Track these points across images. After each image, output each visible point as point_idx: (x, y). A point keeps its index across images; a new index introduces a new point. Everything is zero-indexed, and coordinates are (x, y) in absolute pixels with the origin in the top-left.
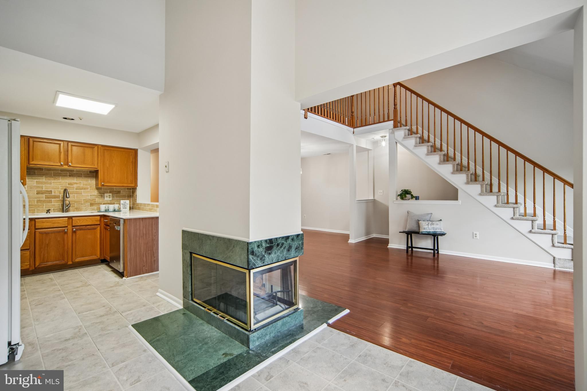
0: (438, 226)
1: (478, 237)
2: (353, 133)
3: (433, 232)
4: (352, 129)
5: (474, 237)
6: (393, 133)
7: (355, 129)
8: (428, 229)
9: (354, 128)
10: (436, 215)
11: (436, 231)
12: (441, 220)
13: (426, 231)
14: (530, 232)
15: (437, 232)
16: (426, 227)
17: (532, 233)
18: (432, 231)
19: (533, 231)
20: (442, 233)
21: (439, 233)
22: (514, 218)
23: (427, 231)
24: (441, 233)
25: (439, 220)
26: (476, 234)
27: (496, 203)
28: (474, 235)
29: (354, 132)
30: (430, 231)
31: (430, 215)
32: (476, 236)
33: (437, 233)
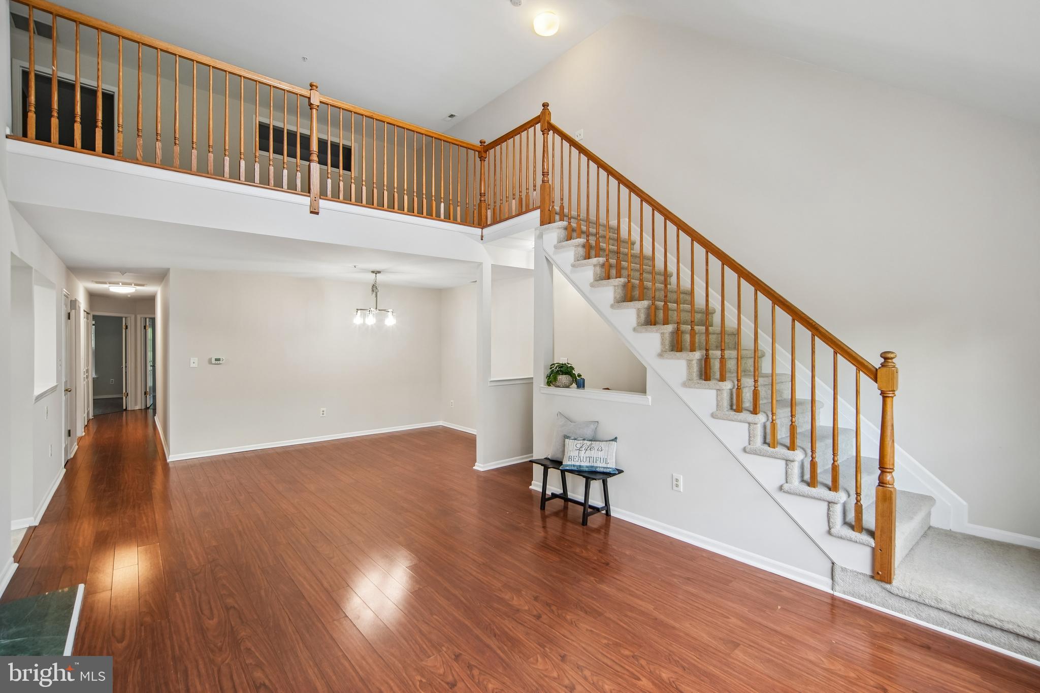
0: (601, 454)
1: (681, 488)
2: (482, 239)
3: (587, 467)
4: (478, 231)
5: (675, 488)
6: (540, 237)
7: (485, 230)
8: (577, 460)
9: (482, 229)
10: (608, 428)
11: (595, 465)
12: (615, 439)
13: (573, 463)
14: (781, 488)
15: (597, 467)
16: (574, 453)
17: (784, 492)
18: (585, 464)
19: (786, 487)
20: (608, 471)
21: (602, 470)
22: (747, 450)
23: (574, 466)
24: (605, 470)
25: (614, 438)
26: (677, 480)
27: (714, 409)
28: (675, 483)
29: (482, 237)
30: (583, 464)
31: (593, 426)
32: (677, 486)
33: (598, 470)
